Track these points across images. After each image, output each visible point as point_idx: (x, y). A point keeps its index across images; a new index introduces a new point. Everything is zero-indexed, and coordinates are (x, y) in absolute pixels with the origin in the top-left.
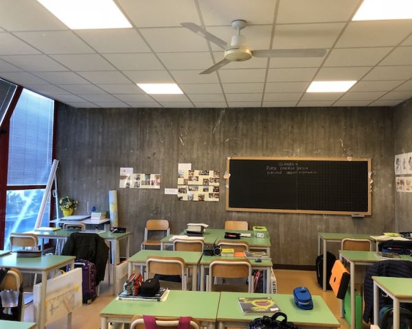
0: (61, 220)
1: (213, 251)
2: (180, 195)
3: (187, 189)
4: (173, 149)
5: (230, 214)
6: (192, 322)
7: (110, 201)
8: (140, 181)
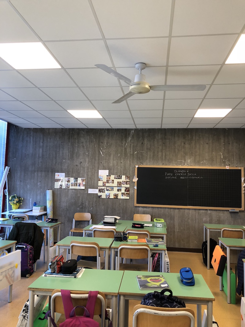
0: (10, 212)
1: (121, 237)
2: (99, 194)
3: (105, 190)
4: (95, 159)
5: (138, 208)
6: (99, 295)
7: (47, 198)
8: (70, 183)
